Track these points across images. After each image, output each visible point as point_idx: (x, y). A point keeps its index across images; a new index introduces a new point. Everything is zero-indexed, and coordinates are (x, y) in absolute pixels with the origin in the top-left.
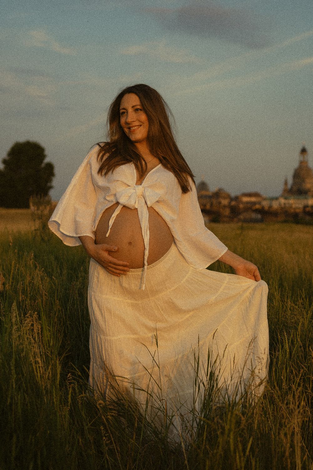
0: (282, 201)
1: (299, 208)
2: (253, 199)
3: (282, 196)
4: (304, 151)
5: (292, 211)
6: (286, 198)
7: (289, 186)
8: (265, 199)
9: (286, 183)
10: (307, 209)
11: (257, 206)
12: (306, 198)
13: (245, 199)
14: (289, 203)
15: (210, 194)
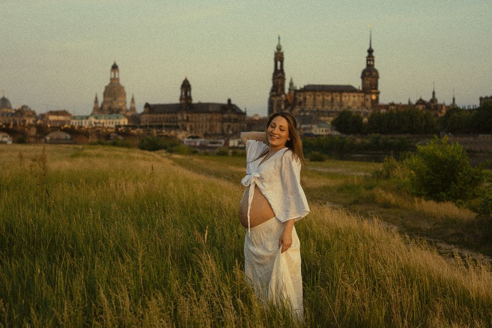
0: (93, 120)
1: (112, 128)
2: (61, 118)
3: (92, 115)
4: (115, 67)
5: (104, 130)
6: (96, 118)
7: (100, 105)
8: (74, 118)
9: (96, 101)
10: (120, 129)
11: (66, 126)
12: (118, 118)
13: (52, 118)
14: (99, 123)
15: (13, 112)
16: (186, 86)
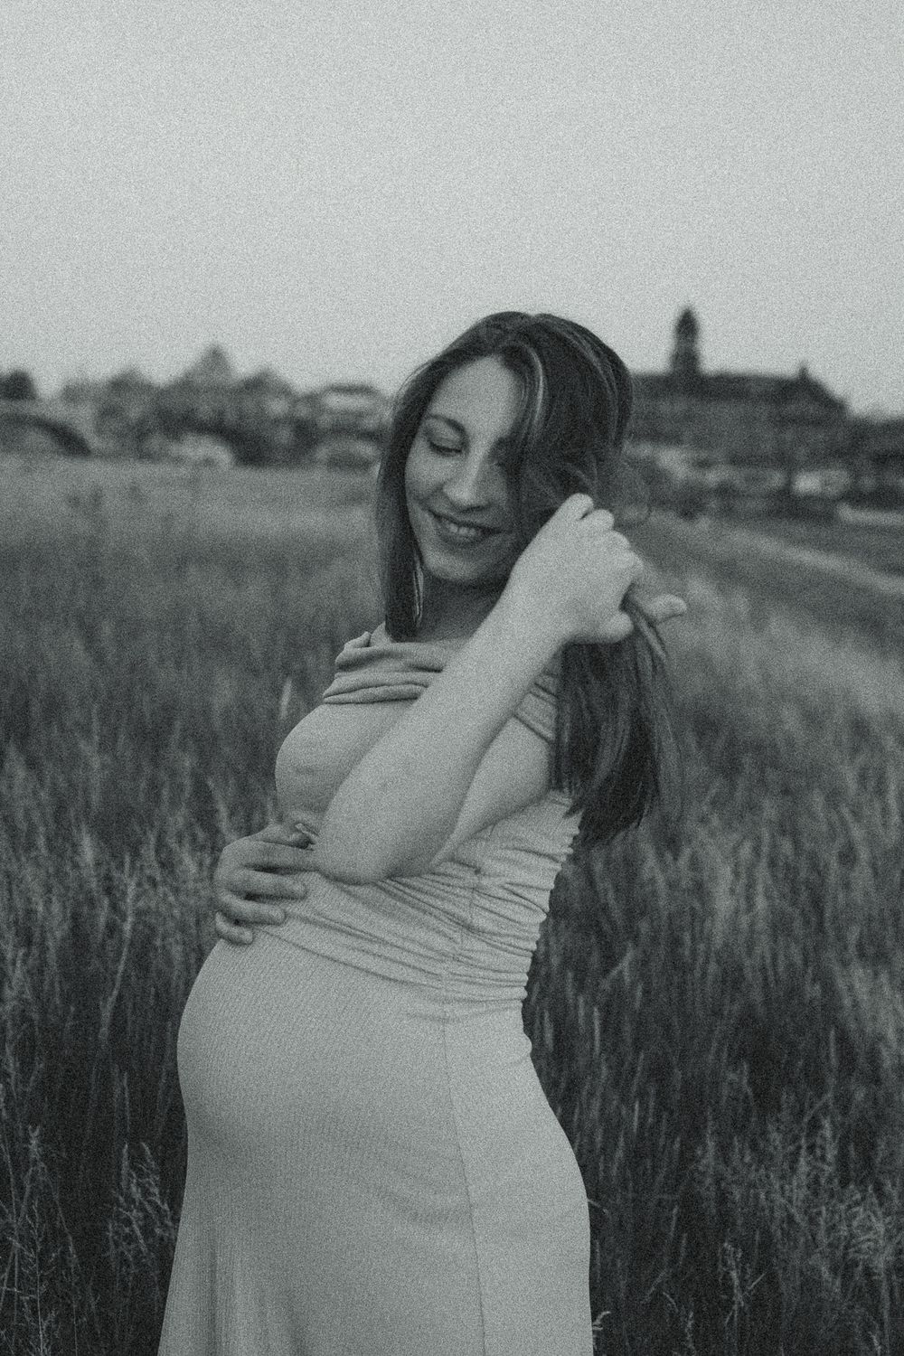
16: (687, 326)
